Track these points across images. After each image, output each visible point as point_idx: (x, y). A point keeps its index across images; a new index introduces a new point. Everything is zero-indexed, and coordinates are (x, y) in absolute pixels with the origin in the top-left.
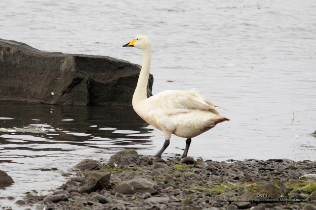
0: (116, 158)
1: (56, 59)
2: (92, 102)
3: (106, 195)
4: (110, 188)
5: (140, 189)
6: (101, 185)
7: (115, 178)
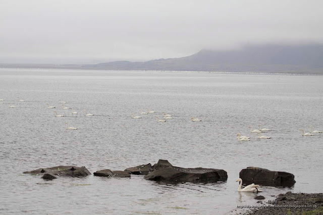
0: (287, 193)
1: (274, 172)
2: (282, 181)
3: (285, 201)
4: (286, 199)
5: (292, 200)
6: (284, 199)
7: (287, 197)
